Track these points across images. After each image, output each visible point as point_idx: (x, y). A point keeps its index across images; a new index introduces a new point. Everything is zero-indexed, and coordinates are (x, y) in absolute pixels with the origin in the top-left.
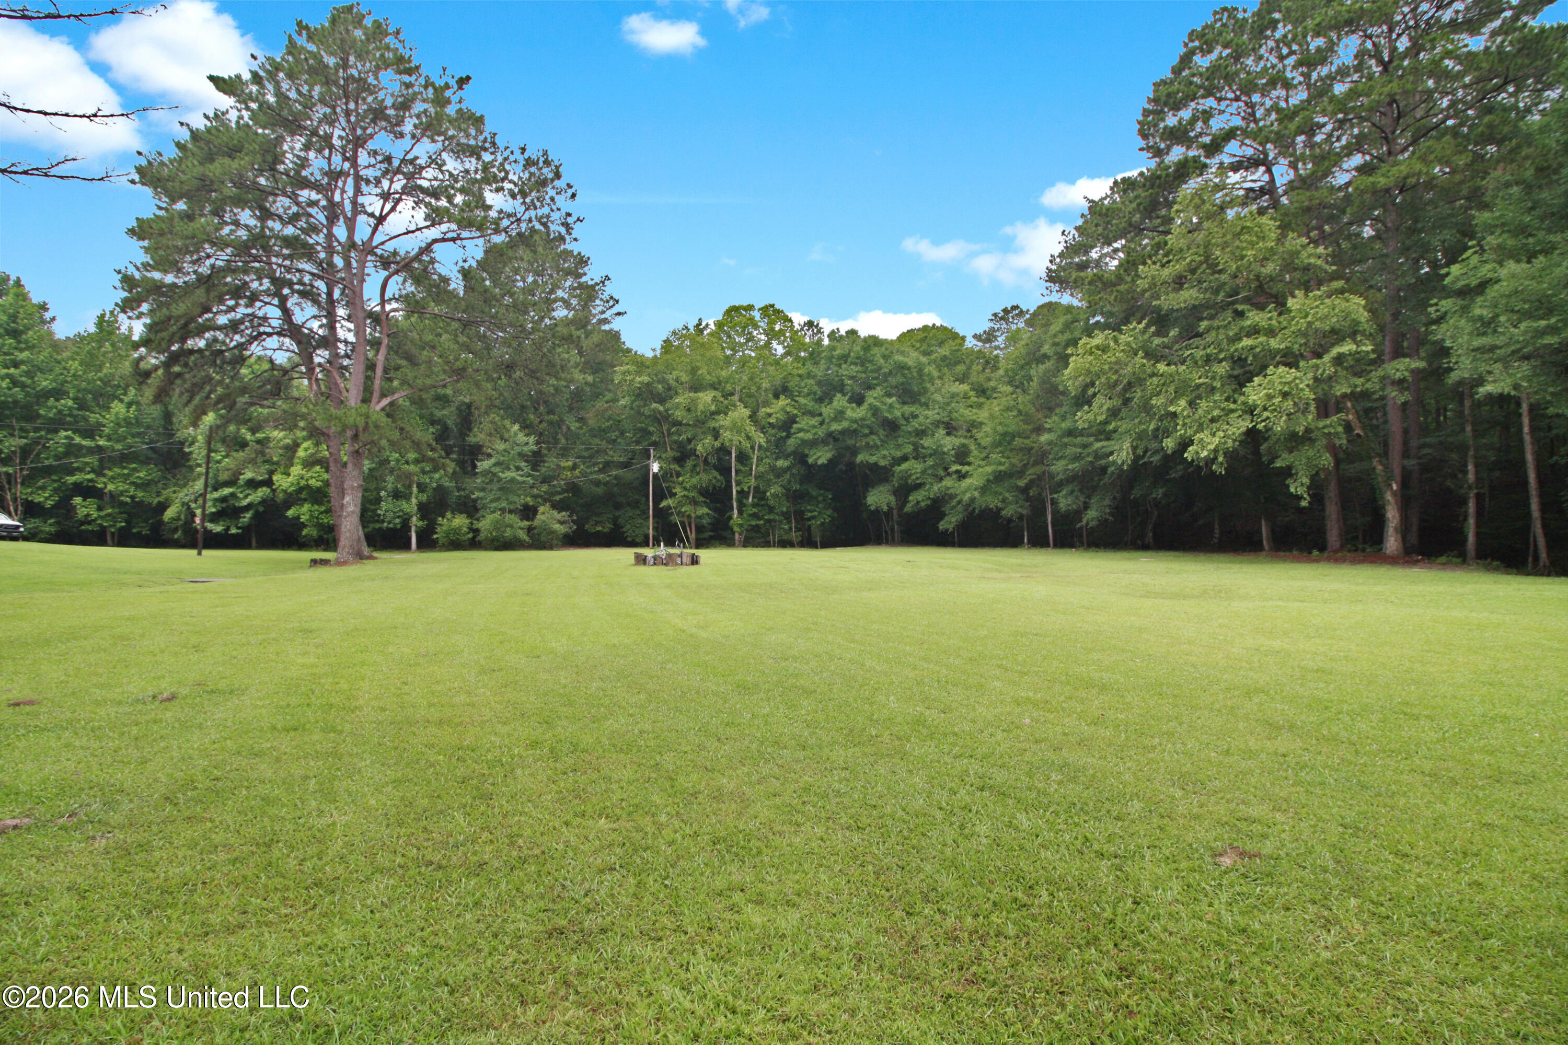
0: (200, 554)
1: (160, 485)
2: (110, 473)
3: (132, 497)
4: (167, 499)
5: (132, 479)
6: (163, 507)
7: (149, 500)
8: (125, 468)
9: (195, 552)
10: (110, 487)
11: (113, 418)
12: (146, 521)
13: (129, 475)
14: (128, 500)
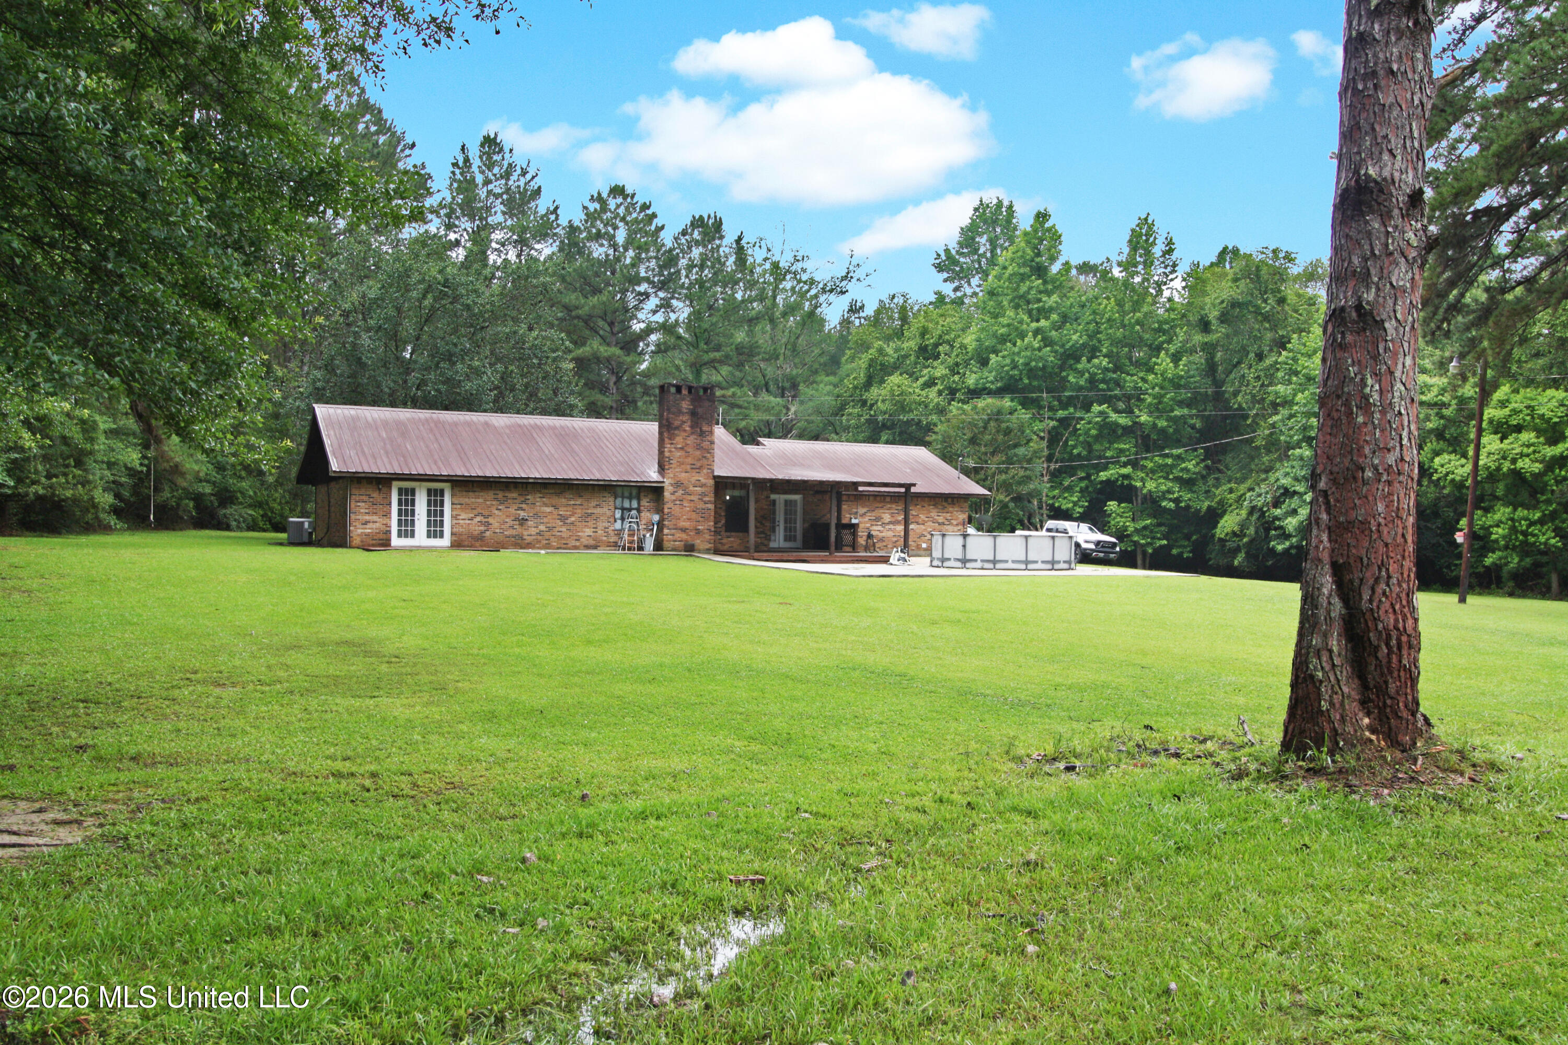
0: (1462, 600)
1: (1211, 482)
2: (1150, 465)
3: (1177, 501)
4: (1221, 502)
5: (1176, 473)
6: (1214, 515)
7: (1195, 505)
8: (1167, 456)
9: (1453, 598)
10: (1150, 485)
11: (1159, 379)
12: (1188, 537)
13: (1173, 466)
14: (1172, 505)
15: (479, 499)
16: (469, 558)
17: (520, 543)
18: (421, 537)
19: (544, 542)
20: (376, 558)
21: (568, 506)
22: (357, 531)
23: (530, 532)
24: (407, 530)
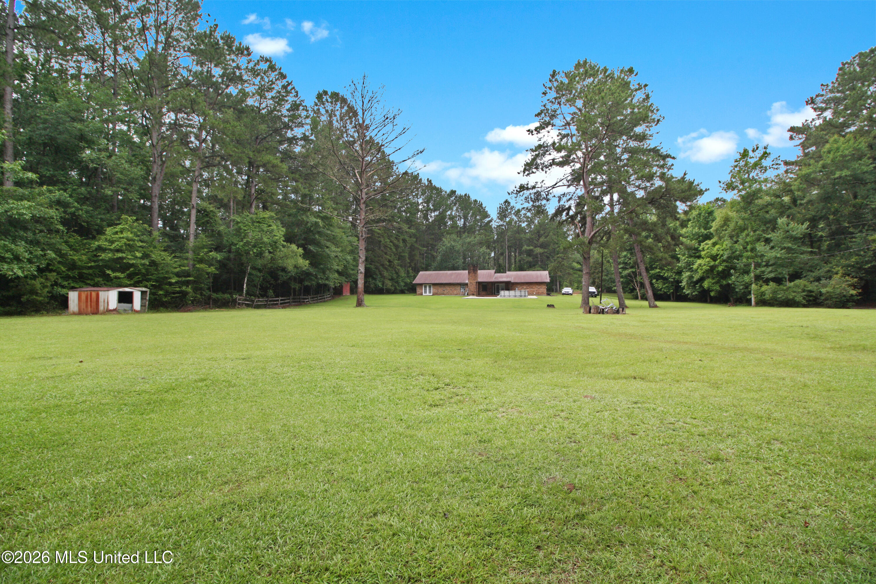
15: (436, 287)
16: (436, 297)
17: (443, 294)
18: (428, 294)
19: (448, 294)
20: (420, 296)
21: (452, 288)
22: (418, 293)
23: (445, 292)
24: (426, 292)
